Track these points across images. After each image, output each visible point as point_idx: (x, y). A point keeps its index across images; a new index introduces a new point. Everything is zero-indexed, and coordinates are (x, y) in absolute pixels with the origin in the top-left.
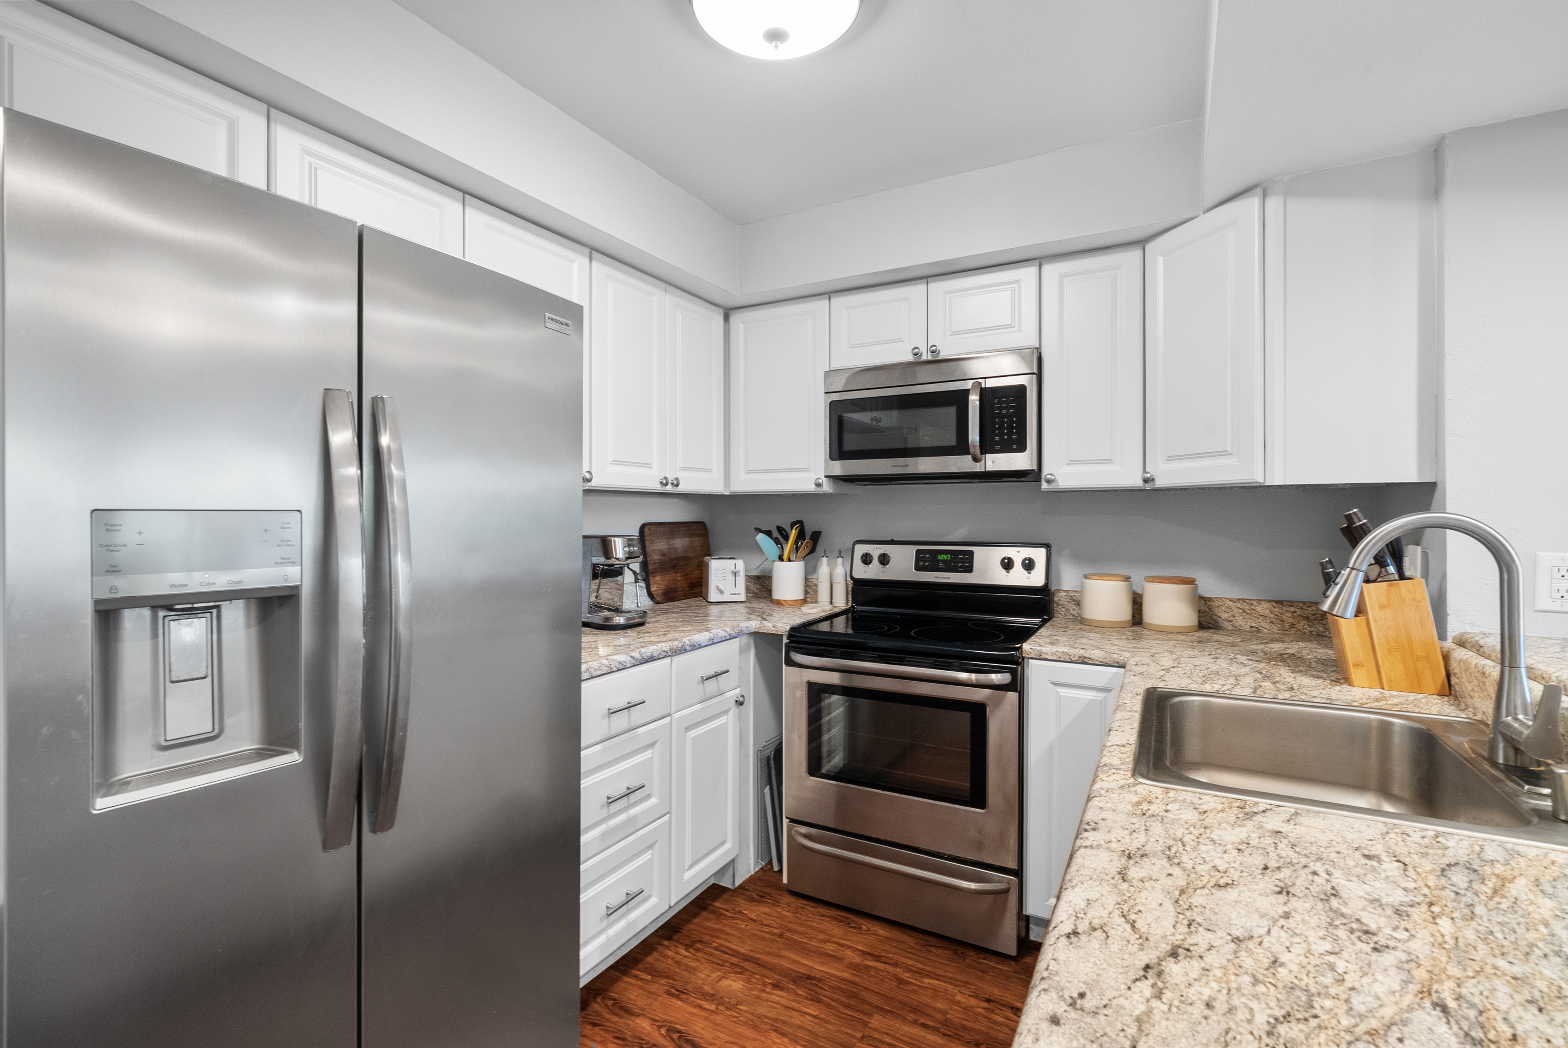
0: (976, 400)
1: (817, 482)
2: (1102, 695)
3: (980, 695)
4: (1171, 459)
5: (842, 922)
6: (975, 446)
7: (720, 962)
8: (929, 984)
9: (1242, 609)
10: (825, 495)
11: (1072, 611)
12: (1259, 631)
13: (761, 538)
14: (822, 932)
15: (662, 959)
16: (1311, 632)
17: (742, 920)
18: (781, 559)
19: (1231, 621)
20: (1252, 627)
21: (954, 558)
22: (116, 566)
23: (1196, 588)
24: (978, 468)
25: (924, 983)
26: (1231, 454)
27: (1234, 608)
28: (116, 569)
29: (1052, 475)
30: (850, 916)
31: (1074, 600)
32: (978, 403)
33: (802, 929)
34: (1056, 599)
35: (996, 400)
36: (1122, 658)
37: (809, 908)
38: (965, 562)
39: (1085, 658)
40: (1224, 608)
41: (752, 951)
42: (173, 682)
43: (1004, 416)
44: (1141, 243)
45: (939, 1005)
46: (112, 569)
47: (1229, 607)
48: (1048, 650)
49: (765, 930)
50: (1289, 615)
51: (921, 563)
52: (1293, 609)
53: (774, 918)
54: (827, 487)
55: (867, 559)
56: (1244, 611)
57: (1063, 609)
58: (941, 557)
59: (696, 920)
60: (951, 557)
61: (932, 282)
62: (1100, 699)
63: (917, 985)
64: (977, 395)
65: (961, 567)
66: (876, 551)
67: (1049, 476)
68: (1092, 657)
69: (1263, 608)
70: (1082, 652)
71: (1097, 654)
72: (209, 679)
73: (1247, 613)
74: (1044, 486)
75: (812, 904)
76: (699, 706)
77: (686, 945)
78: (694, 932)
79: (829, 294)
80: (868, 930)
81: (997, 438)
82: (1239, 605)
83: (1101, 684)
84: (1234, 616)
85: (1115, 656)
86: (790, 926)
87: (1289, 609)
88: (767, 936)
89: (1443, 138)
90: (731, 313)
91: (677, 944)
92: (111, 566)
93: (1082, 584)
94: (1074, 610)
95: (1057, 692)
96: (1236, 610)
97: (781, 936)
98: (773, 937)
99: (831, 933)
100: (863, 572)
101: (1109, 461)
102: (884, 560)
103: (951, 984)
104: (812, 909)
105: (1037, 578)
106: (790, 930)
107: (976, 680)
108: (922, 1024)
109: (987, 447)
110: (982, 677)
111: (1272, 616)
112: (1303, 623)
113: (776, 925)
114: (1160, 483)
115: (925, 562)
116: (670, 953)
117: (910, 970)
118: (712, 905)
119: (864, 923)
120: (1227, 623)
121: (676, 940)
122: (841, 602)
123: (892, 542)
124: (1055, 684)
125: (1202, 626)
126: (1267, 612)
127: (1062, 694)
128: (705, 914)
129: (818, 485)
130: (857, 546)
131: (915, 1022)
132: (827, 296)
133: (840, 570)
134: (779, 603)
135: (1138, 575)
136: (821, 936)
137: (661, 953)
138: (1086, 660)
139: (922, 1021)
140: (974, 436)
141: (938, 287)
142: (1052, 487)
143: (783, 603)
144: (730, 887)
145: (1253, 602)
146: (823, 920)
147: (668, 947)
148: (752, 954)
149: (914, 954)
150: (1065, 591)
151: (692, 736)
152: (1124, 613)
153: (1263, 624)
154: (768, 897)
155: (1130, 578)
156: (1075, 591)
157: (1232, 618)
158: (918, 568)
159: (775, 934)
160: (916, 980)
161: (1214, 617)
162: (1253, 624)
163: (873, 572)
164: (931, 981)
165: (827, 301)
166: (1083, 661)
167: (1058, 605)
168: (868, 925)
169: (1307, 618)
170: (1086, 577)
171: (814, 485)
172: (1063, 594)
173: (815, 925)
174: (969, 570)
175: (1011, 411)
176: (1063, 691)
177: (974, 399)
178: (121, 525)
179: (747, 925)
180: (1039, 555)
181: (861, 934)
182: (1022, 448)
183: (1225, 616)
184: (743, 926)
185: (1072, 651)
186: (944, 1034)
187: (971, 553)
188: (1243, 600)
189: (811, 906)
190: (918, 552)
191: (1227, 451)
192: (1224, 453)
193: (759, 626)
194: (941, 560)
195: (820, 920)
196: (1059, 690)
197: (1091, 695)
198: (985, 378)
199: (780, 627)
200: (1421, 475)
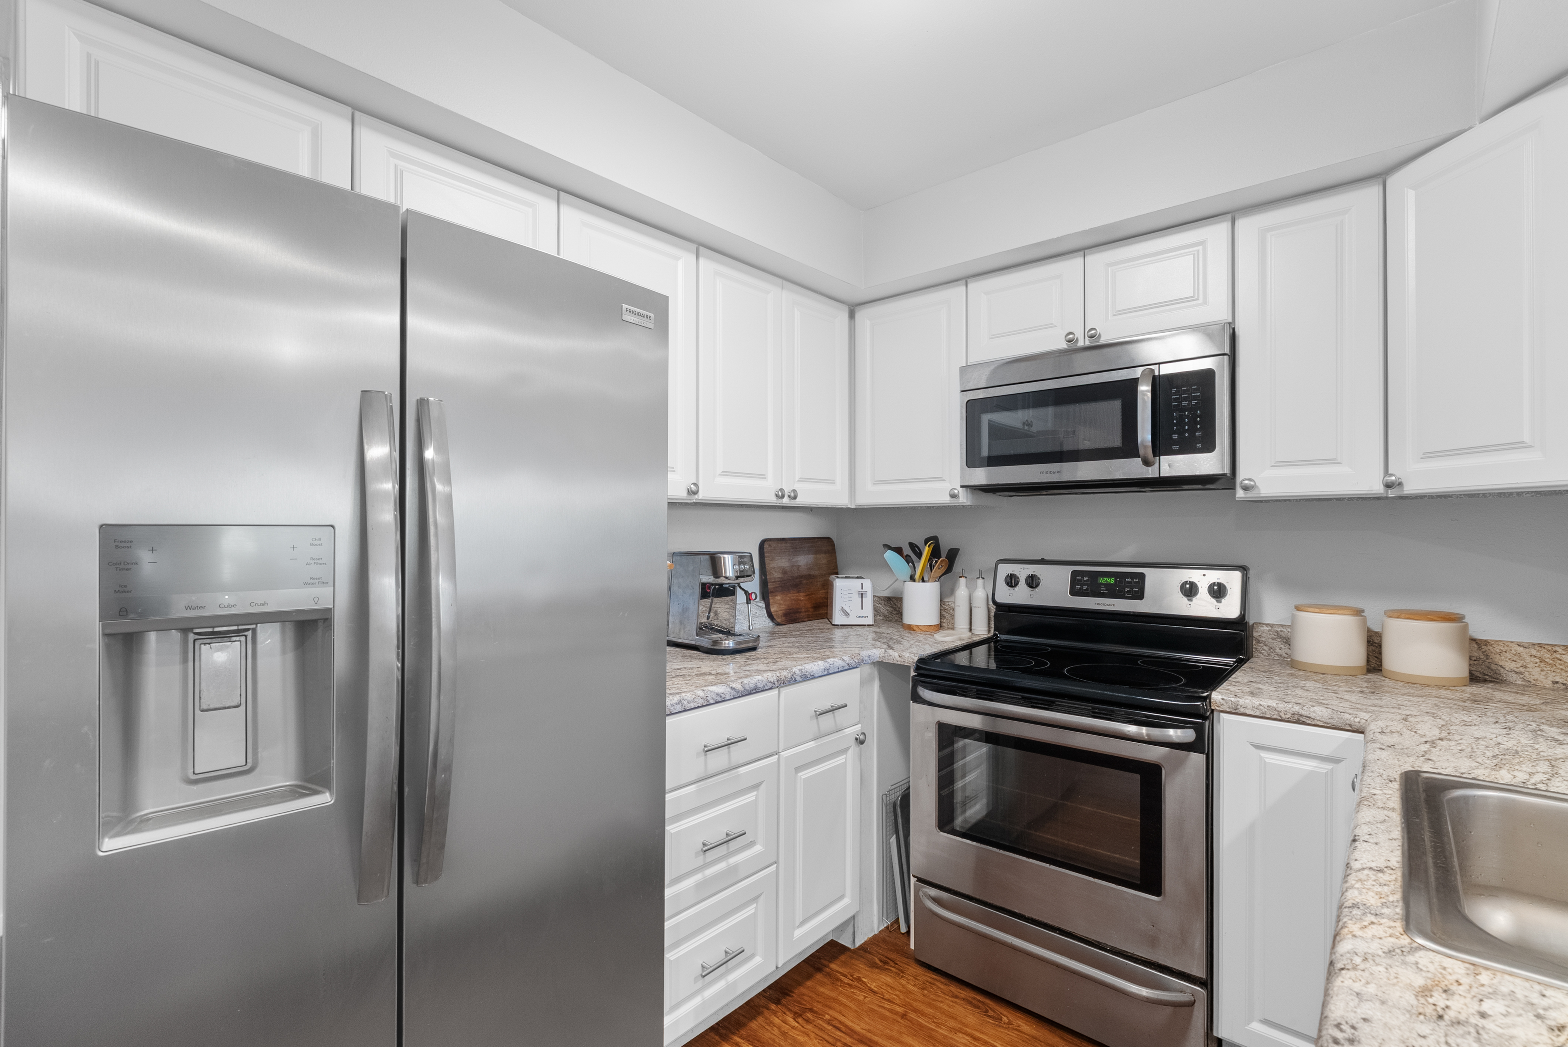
0: (1147, 391)
1: (952, 492)
2: (1329, 766)
3: (1153, 754)
4: (1428, 456)
5: (978, 1008)
6: (1145, 447)
7: (831, 1040)
9: (1540, 658)
10: (964, 507)
11: (1278, 650)
13: (890, 555)
14: (953, 1017)
15: (766, 1027)
17: (860, 990)
18: (912, 579)
19: (1521, 673)
20: (1555, 683)
21: (1120, 582)
22: (126, 586)
23: (1466, 626)
24: (1150, 473)
26: (1530, 447)
27: (1524, 656)
28: (126, 589)
29: (1250, 480)
30: (988, 1001)
31: (1280, 637)
32: (1149, 394)
33: (929, 1011)
34: (1255, 634)
35: (1174, 390)
36: (1357, 720)
37: (939, 984)
38: (1133, 587)
39: (1301, 715)
40: (1509, 656)
41: (869, 1031)
42: (203, 711)
43: (1184, 409)
44: (1382, 175)
46: (121, 589)
47: (1519, 655)
48: (1247, 702)
49: (886, 1006)
51: (1078, 587)
53: (897, 993)
54: (964, 498)
55: (1012, 581)
56: (1542, 661)
57: (1265, 648)
58: (1102, 580)
59: (809, 983)
60: (1116, 580)
61: (1090, 254)
62: (1324, 771)
64: (1148, 385)
65: (1129, 592)
66: (1022, 572)
67: (1246, 482)
68: (1312, 715)
70: (1297, 708)
71: (1319, 712)
72: (243, 707)
73: (1548, 664)
74: (1240, 494)
75: (943, 980)
76: (812, 744)
77: (795, 1013)
78: (805, 998)
79: (965, 280)
80: (1010, 1023)
81: (1175, 436)
82: (1534, 652)
83: (1326, 752)
84: (1526, 667)
85: (1347, 716)
86: (915, 1004)
88: (888, 1014)
90: (857, 309)
91: (785, 1010)
92: (120, 586)
93: (1294, 617)
94: (1280, 649)
95: (1261, 757)
96: (1528, 659)
97: (904, 1016)
98: (895, 1017)
99: (964, 1021)
100: (1006, 596)
101: (1333, 462)
102: (1033, 582)
104: (942, 987)
105: (1229, 609)
106: (915, 1010)
107: (1148, 735)
109: (1161, 446)
113: (898, 1002)
114: (1410, 488)
115: (1082, 585)
116: (777, 1021)
118: (827, 966)
119: (1005, 1013)
120: (1515, 676)
121: (784, 1005)
122: (982, 630)
123: (1043, 562)
124: (1258, 747)
125: (1474, 678)
127: (1267, 760)
128: (819, 976)
129: (953, 496)
130: (1000, 566)
132: (964, 281)
133: (981, 594)
134: (910, 628)
136: (952, 1023)
137: (767, 1019)
138: (1303, 719)
140: (1145, 434)
141: (1096, 260)
142: (1251, 495)
143: (915, 628)
144: (850, 947)
145: (1557, 649)
146: (956, 1002)
147: (775, 1013)
148: (869, 1035)
150: (1267, 625)
151: (803, 777)
152: (1356, 656)
154: (893, 964)
155: (1363, 611)
156: (1282, 626)
157: (1522, 670)
158: (1074, 592)
159: (896, 1013)
161: (1493, 667)
162: (1557, 679)
163: (1021, 596)
165: (964, 288)
166: (1299, 720)
167: (1259, 642)
168: (1009, 1015)
170: (1298, 608)
171: (949, 497)
172: (1265, 628)
173: (946, 1007)
174: (1140, 595)
175: (1194, 402)
176: (1270, 757)
177: (1145, 389)
178: (131, 542)
179: (865, 997)
180: (1233, 580)
181: (1000, 1026)
182: (1209, 446)
183: (1510, 665)
184: (861, 998)
185: (1281, 706)
187: (1142, 576)
188: (1540, 646)
189: (942, 983)
190: (1074, 574)
191: (1523, 442)
192: (1519, 446)
193: (883, 655)
194: (1103, 584)
195: (952, 1001)
196: (1264, 754)
197: (1309, 765)
198: (1159, 364)
199: (906, 656)
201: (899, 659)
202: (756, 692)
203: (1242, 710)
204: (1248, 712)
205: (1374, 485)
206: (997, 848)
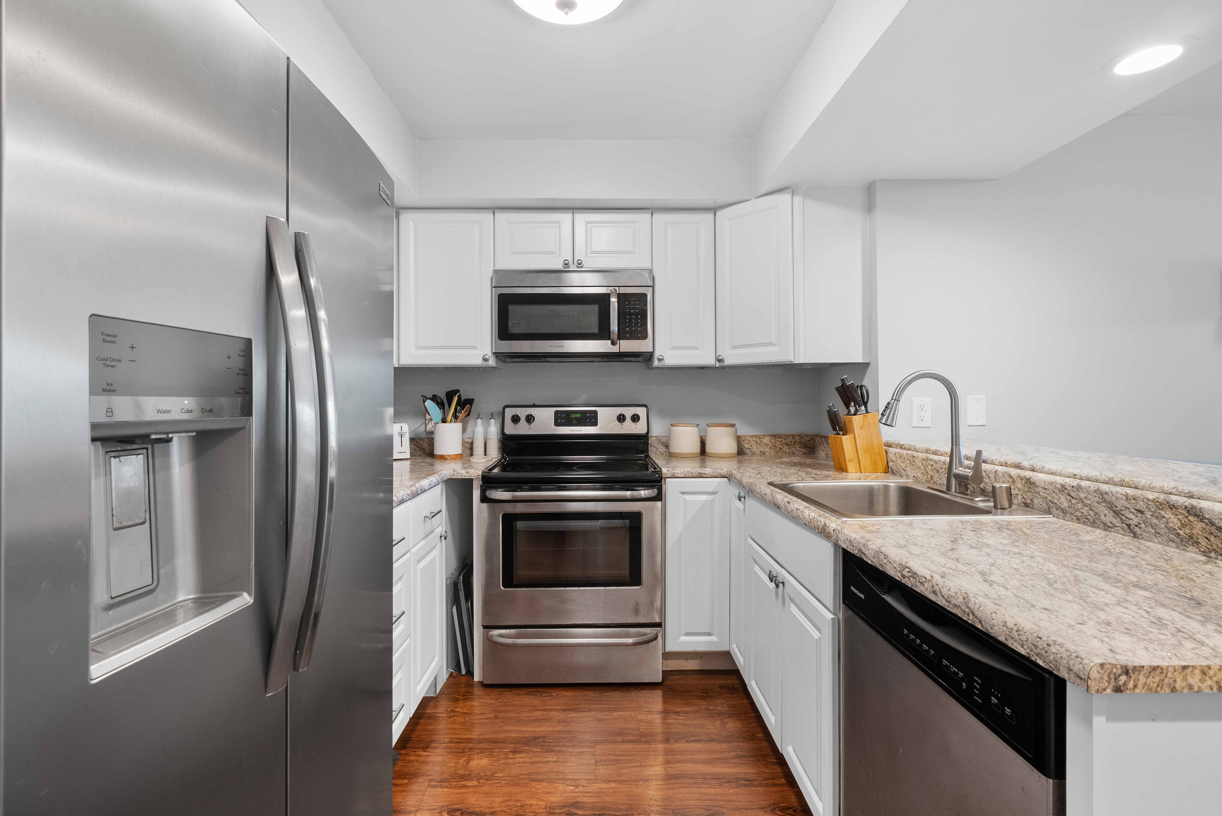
0: (615, 302)
1: (484, 358)
2: (712, 497)
3: (637, 506)
4: (735, 347)
5: (535, 695)
6: (614, 334)
7: (460, 751)
8: (618, 715)
9: (756, 441)
11: (660, 450)
12: (764, 453)
13: (429, 404)
14: (525, 706)
15: (408, 765)
16: (789, 452)
17: (458, 716)
18: (444, 421)
19: (750, 449)
20: (761, 452)
21: (584, 416)
22: (111, 385)
23: (736, 430)
24: (615, 349)
25: (614, 716)
26: (775, 345)
27: (752, 441)
28: (112, 388)
29: (661, 355)
30: (538, 690)
31: (661, 442)
32: (616, 304)
33: (510, 708)
34: (649, 442)
35: (627, 303)
36: (723, 472)
37: (506, 693)
38: (593, 420)
39: (701, 474)
40: (746, 442)
41: (480, 735)
42: (115, 529)
43: (631, 314)
44: (714, 210)
45: (632, 726)
46: (108, 388)
47: (749, 441)
48: (678, 471)
49: (481, 717)
50: (779, 443)
51: (559, 421)
52: (781, 439)
53: (483, 708)
54: (492, 362)
55: (516, 419)
56: (757, 443)
57: (654, 449)
58: (573, 416)
59: (419, 728)
60: (581, 416)
61: (577, 213)
62: (711, 499)
63: (611, 719)
64: (615, 298)
65: (589, 422)
66: (522, 413)
67: (660, 357)
68: (706, 473)
69: (766, 440)
70: (700, 471)
71: (708, 471)
73: (758, 444)
74: (656, 363)
75: (506, 690)
76: (423, 542)
77: (423, 748)
78: (423, 737)
79: (494, 209)
80: (557, 695)
81: (627, 329)
83: (711, 489)
84: (751, 446)
85: (719, 470)
86: (498, 709)
87: (779, 440)
88: (485, 721)
89: (875, 181)
90: (401, 211)
91: (414, 750)
92: (107, 384)
93: (670, 431)
94: (661, 449)
95: (684, 498)
96: (753, 442)
97: (496, 717)
98: (491, 721)
99: (532, 704)
100: (511, 429)
101: (696, 348)
102: (530, 419)
103: (631, 711)
104: (509, 693)
105: (641, 428)
106: (501, 712)
108: (628, 740)
109: (622, 335)
110: (636, 494)
111: (771, 444)
112: (786, 447)
113: (487, 712)
114: (728, 362)
115: (562, 420)
116: (412, 758)
117: (601, 711)
118: (425, 713)
119: (552, 691)
120: (748, 450)
121: (410, 747)
122: (494, 454)
123: (534, 406)
124: (683, 493)
125: (738, 454)
126: (768, 442)
127: (687, 499)
128: (423, 721)
129: (485, 360)
130: (507, 410)
131: (623, 742)
132: (492, 211)
133: (494, 429)
134: (443, 458)
135: (703, 423)
136: (527, 709)
137: (403, 760)
138: (702, 475)
139: (627, 739)
140: (614, 327)
141: (581, 217)
142: (661, 364)
143: (447, 457)
144: (433, 696)
145: (761, 437)
146: (522, 698)
147: (408, 755)
148: (482, 737)
149: (597, 701)
150: (655, 436)
151: (420, 568)
153: (766, 449)
154: (469, 694)
155: (699, 425)
156: (664, 436)
157: (751, 447)
158: (557, 424)
159: (491, 718)
160: (609, 715)
161: (742, 447)
162: (762, 450)
163: (523, 429)
164: (618, 713)
165: (492, 215)
166: (700, 476)
167: (651, 446)
169: (787, 445)
170: (672, 425)
171: (481, 360)
173: (518, 703)
174: (595, 424)
175: (637, 311)
176: (688, 497)
177: (614, 300)
178: (116, 336)
179: (464, 719)
180: (641, 412)
181: (554, 699)
182: (645, 337)
183: (747, 446)
184: (462, 720)
185: (693, 470)
186: (645, 742)
187: (596, 412)
188: (756, 436)
189: (507, 691)
190: (556, 413)
191: (772, 343)
192: (771, 344)
193: (453, 473)
194: (574, 418)
195: (519, 698)
196: (686, 496)
197: (704, 498)
198: (619, 287)
199: (472, 472)
200: (864, 358)
201: (466, 475)
202: (403, 503)
203: (676, 475)
204: (679, 476)
205: (710, 360)
206: (545, 587)
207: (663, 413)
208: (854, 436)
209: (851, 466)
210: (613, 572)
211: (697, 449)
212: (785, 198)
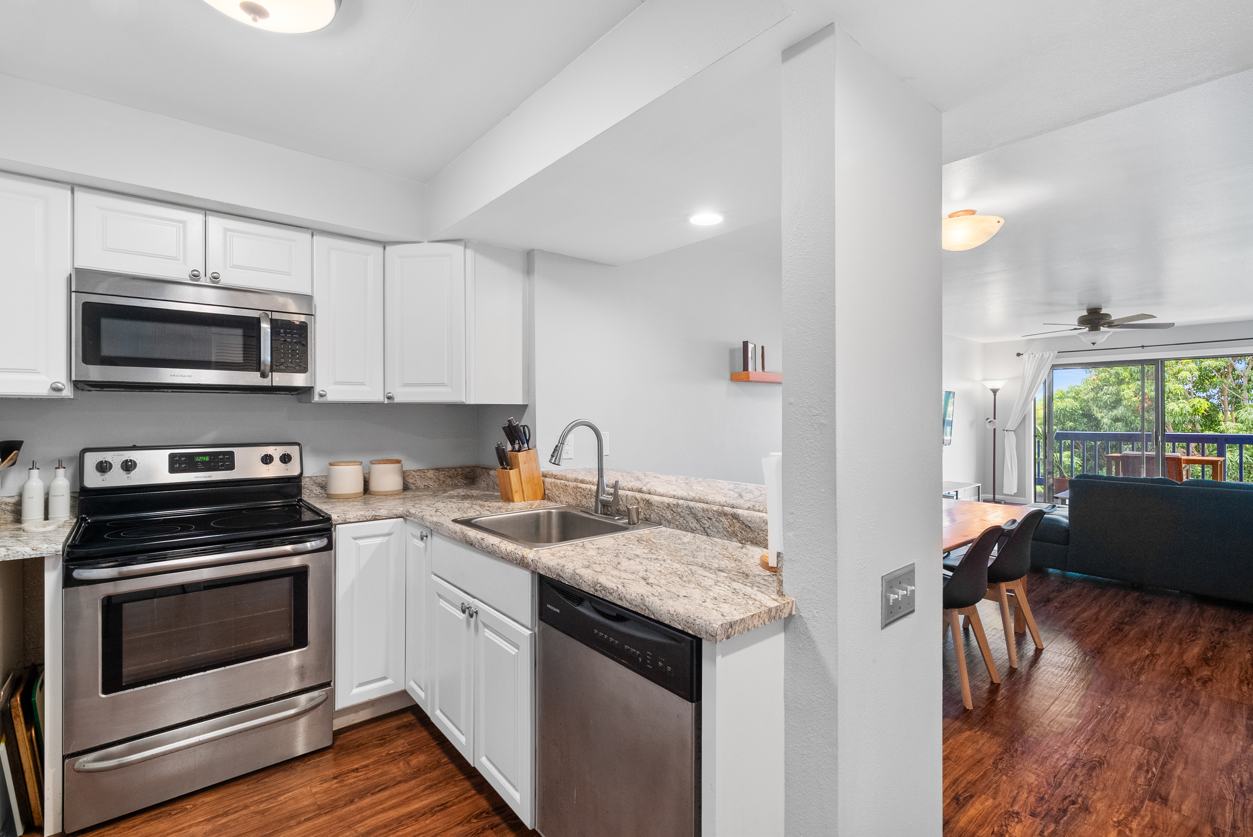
1: (54, 386)
2: (387, 538)
3: (296, 562)
4: (406, 385)
5: (161, 817)
6: (265, 365)
8: (286, 798)
10: (62, 400)
11: (314, 491)
12: (428, 487)
16: (452, 484)
19: (415, 484)
20: (425, 486)
21: (213, 459)
23: (402, 466)
24: (266, 382)
25: (281, 800)
26: (447, 385)
27: (416, 476)
29: (323, 391)
30: (163, 809)
31: (316, 483)
32: (269, 330)
34: (303, 484)
35: (282, 330)
36: (398, 512)
38: (227, 463)
39: (376, 516)
40: (411, 477)
43: (287, 344)
44: (384, 244)
45: (306, 803)
47: (414, 476)
50: (442, 476)
51: (177, 466)
52: (444, 472)
54: (68, 392)
55: (103, 468)
56: (421, 477)
57: (308, 491)
58: (198, 459)
60: (210, 458)
61: (211, 215)
62: (386, 541)
63: (277, 805)
64: (268, 324)
65: (221, 466)
66: (116, 458)
67: (321, 392)
68: (381, 514)
69: (430, 474)
70: (374, 513)
71: (383, 512)
74: (316, 398)
79: (73, 186)
80: (194, 806)
81: (283, 360)
82: (419, 474)
83: (386, 531)
84: (416, 481)
85: (395, 511)
87: (442, 473)
93: (329, 470)
94: (316, 490)
95: (357, 544)
96: (417, 477)
99: (158, 831)
100: (94, 481)
101: (362, 384)
102: (128, 466)
103: (301, 787)
105: (293, 470)
108: (305, 820)
109: (275, 367)
110: (300, 547)
111: (435, 477)
112: (449, 479)
114: (398, 400)
115: (180, 464)
117: (262, 801)
119: (185, 804)
120: (412, 485)
122: (63, 516)
123: (134, 448)
124: (355, 539)
125: (403, 489)
126: (432, 476)
127: (360, 544)
129: (55, 389)
130: (88, 454)
131: (299, 823)
132: (69, 187)
133: (62, 481)
135: (366, 460)
139: (303, 819)
142: (323, 400)
145: (425, 471)
146: (137, 829)
149: (254, 792)
150: (308, 477)
153: (430, 483)
155: (360, 463)
156: (316, 476)
158: (172, 470)
160: (273, 803)
161: (406, 483)
162: (426, 484)
164: (285, 796)
165: (69, 192)
166: (375, 519)
167: (304, 488)
168: (190, 803)
169: (450, 477)
170: (331, 464)
171: (49, 390)
172: (308, 479)
174: (231, 467)
175: (294, 340)
176: (361, 542)
177: (266, 327)
180: (294, 451)
181: (190, 812)
182: (304, 370)
183: (411, 481)
185: (367, 514)
186: (325, 813)
187: (232, 453)
188: (420, 470)
190: (172, 457)
191: (445, 383)
192: (443, 385)
193: (6, 553)
194: (200, 462)
196: (358, 542)
197: (379, 540)
198: (272, 311)
199: (44, 548)
200: (523, 401)
201: (32, 552)
203: (348, 520)
204: (351, 521)
205: (378, 396)
207: (318, 451)
208: (519, 470)
209: (516, 497)
210: (269, 639)
211: (360, 488)
212: (457, 249)
